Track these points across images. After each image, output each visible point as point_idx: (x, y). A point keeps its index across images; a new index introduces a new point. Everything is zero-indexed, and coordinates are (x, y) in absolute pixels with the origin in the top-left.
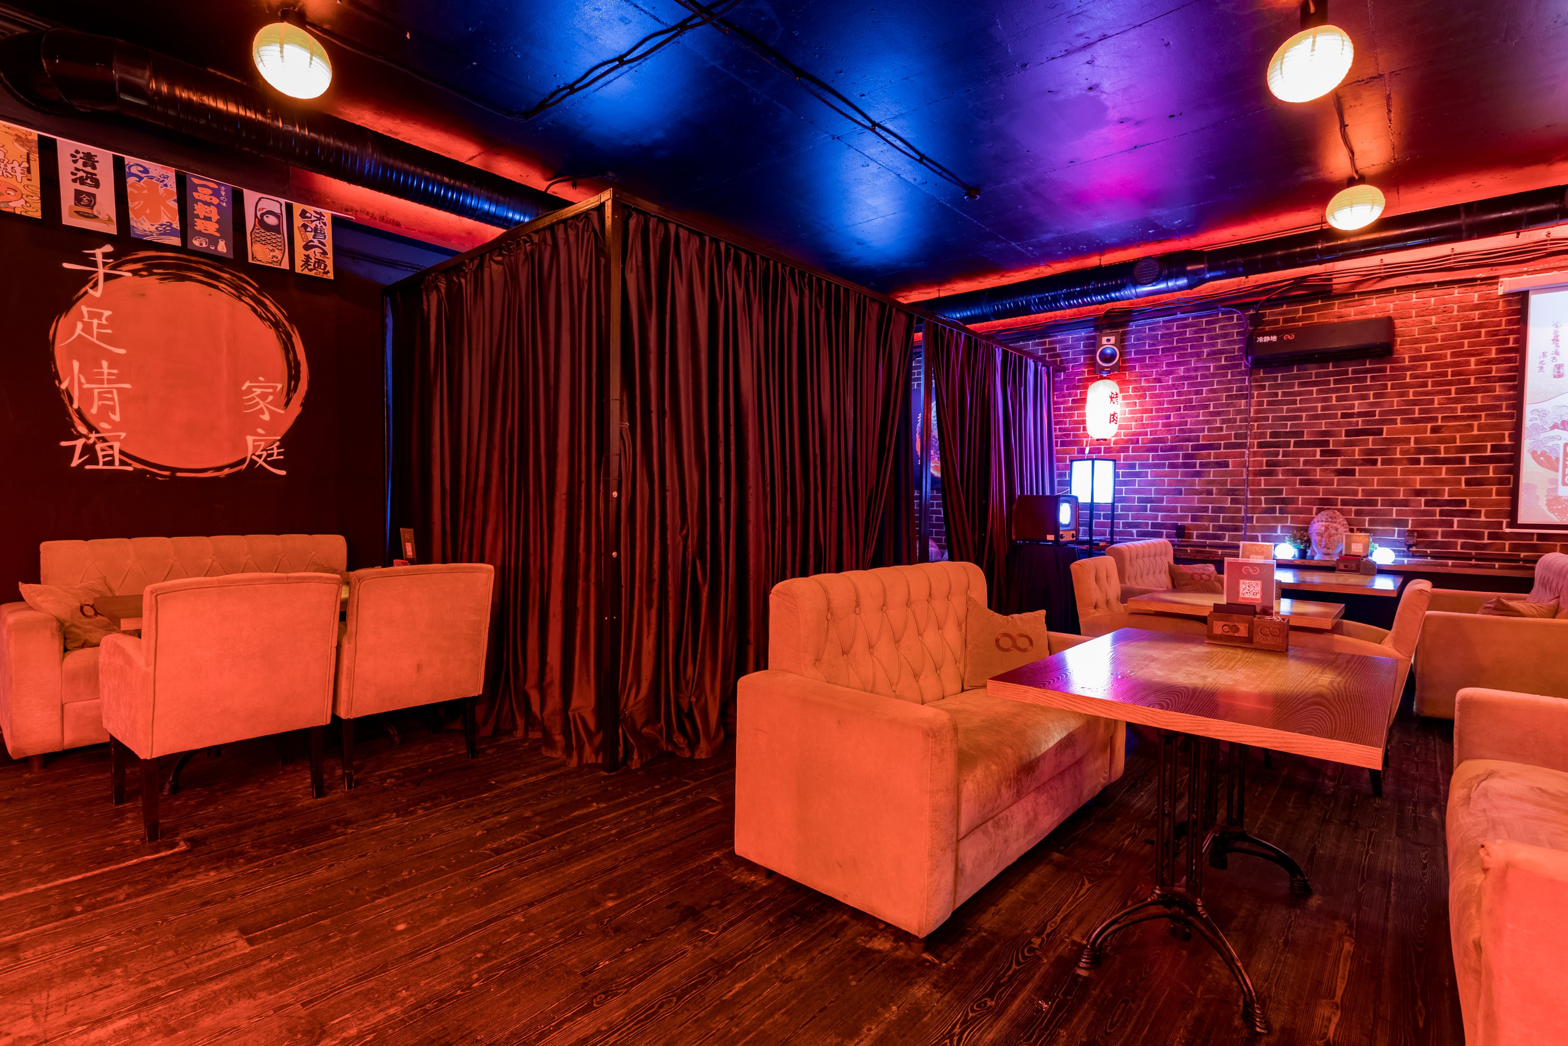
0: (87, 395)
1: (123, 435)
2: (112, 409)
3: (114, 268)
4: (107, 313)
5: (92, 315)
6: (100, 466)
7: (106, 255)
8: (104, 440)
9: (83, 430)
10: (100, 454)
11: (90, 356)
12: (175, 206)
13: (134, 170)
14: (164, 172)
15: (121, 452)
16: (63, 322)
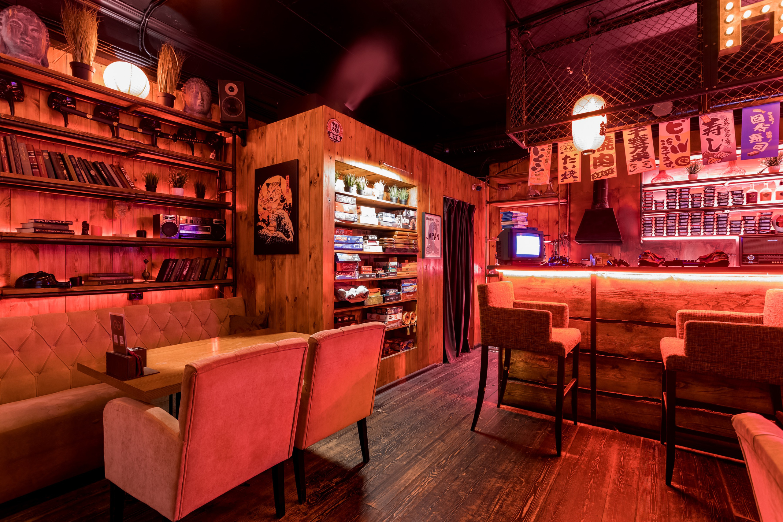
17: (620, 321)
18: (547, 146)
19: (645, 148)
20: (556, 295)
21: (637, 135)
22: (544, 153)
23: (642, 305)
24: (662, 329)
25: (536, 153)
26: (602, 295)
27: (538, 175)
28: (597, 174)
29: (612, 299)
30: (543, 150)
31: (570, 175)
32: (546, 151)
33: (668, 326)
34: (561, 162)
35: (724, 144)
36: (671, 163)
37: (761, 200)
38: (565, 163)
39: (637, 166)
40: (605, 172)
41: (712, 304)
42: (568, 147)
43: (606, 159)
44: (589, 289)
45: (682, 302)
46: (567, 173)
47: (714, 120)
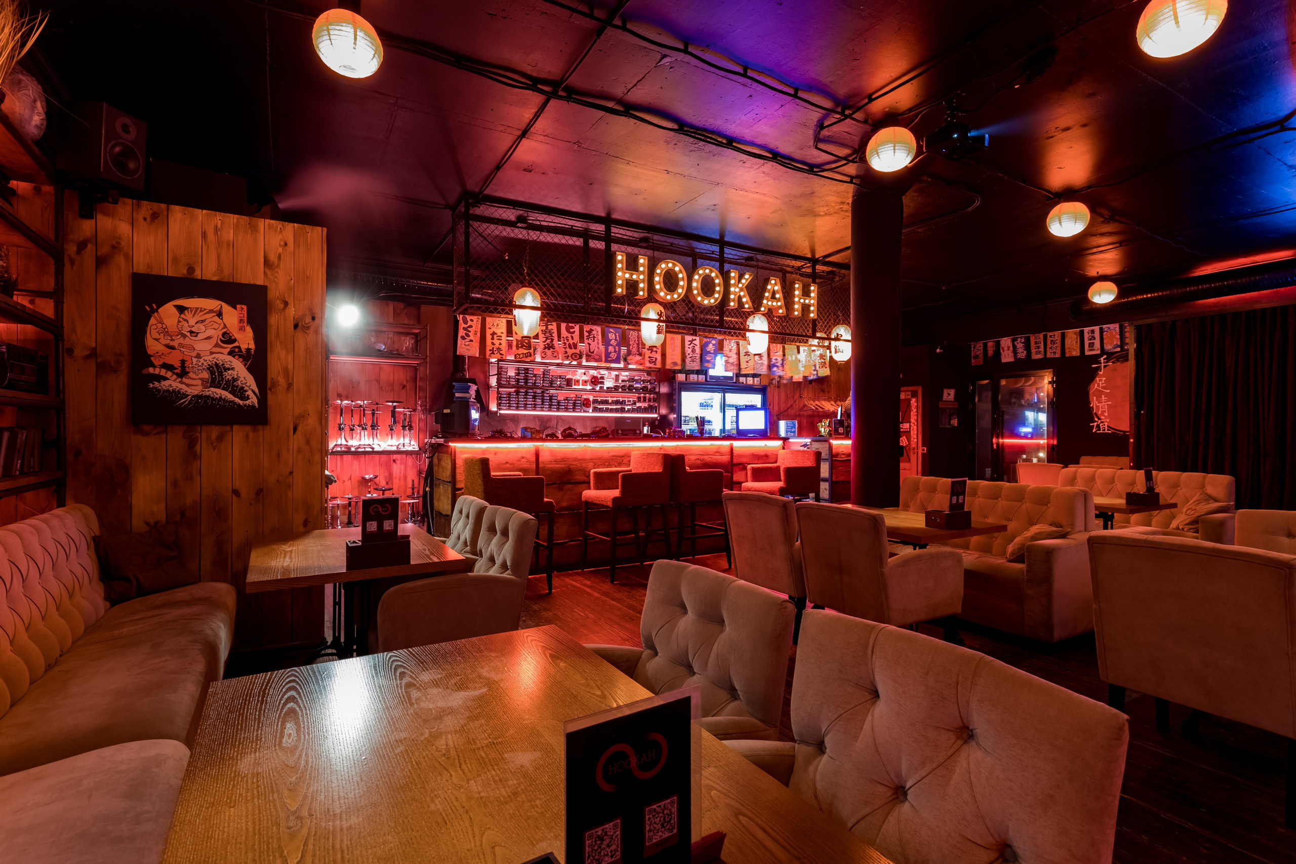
0: (1098, 407)
1: (1108, 420)
2: (1105, 411)
3: (1107, 363)
4: (1104, 379)
5: (1100, 380)
6: (1101, 432)
7: (1104, 359)
8: (1102, 422)
9: (1096, 419)
10: (1101, 427)
11: (1099, 394)
12: (1118, 337)
13: (1105, 330)
14: (1115, 326)
15: (1108, 426)
16: (1092, 385)
17: (555, 483)
18: (476, 317)
19: (552, 340)
20: (508, 465)
21: (547, 328)
22: (474, 324)
23: (570, 468)
24: (580, 485)
25: (465, 322)
26: (543, 463)
27: (468, 345)
28: (519, 355)
29: (550, 466)
30: (472, 320)
31: (497, 352)
32: (475, 322)
33: (584, 482)
34: (489, 337)
35: (597, 349)
36: (568, 356)
37: (575, 385)
38: (493, 339)
39: (547, 354)
40: (525, 354)
41: (606, 464)
42: (495, 324)
43: (526, 343)
44: (534, 459)
45: (591, 465)
46: (495, 349)
47: (591, 330)
